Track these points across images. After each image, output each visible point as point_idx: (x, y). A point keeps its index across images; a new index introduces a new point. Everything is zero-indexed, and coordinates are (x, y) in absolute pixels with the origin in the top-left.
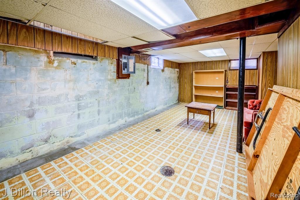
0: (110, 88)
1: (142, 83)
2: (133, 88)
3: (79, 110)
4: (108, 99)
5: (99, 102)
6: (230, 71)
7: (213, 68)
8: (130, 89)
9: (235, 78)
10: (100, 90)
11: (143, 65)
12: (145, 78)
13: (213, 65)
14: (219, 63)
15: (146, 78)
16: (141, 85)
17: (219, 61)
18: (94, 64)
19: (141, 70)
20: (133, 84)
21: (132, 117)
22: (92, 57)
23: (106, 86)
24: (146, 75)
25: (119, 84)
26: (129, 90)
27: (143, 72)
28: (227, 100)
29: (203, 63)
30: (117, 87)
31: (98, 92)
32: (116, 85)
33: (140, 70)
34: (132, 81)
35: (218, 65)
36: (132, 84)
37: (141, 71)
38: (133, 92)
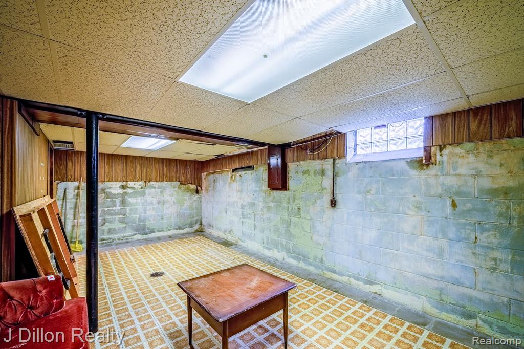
0: (264, 201)
1: (318, 201)
2: (296, 208)
3: (243, 218)
4: (263, 215)
5: (255, 215)
8: (290, 208)
10: (256, 202)
11: (319, 162)
12: (325, 191)
15: (329, 191)
16: (314, 203)
18: (251, 174)
19: (315, 173)
20: (296, 200)
21: (294, 258)
22: (250, 167)
23: (261, 199)
24: (327, 182)
25: (274, 197)
26: (288, 210)
27: (320, 177)
30: (272, 202)
31: (254, 205)
32: (271, 198)
33: (312, 173)
34: (295, 195)
36: (294, 201)
37: (315, 176)
38: (295, 215)
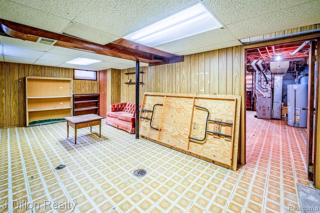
6: (74, 80)
7: (55, 75)
9: (79, 87)
13: (55, 72)
14: (62, 70)
17: (62, 68)
28: (75, 110)
29: (39, 67)
35: (60, 72)
